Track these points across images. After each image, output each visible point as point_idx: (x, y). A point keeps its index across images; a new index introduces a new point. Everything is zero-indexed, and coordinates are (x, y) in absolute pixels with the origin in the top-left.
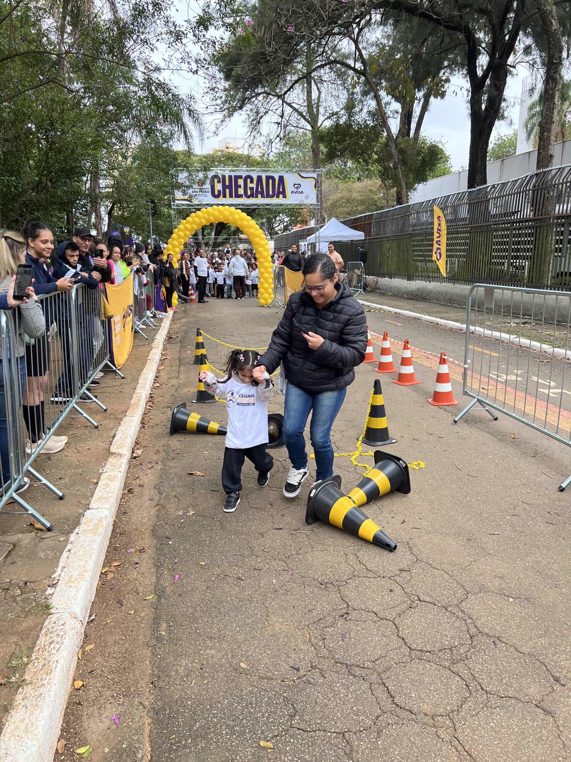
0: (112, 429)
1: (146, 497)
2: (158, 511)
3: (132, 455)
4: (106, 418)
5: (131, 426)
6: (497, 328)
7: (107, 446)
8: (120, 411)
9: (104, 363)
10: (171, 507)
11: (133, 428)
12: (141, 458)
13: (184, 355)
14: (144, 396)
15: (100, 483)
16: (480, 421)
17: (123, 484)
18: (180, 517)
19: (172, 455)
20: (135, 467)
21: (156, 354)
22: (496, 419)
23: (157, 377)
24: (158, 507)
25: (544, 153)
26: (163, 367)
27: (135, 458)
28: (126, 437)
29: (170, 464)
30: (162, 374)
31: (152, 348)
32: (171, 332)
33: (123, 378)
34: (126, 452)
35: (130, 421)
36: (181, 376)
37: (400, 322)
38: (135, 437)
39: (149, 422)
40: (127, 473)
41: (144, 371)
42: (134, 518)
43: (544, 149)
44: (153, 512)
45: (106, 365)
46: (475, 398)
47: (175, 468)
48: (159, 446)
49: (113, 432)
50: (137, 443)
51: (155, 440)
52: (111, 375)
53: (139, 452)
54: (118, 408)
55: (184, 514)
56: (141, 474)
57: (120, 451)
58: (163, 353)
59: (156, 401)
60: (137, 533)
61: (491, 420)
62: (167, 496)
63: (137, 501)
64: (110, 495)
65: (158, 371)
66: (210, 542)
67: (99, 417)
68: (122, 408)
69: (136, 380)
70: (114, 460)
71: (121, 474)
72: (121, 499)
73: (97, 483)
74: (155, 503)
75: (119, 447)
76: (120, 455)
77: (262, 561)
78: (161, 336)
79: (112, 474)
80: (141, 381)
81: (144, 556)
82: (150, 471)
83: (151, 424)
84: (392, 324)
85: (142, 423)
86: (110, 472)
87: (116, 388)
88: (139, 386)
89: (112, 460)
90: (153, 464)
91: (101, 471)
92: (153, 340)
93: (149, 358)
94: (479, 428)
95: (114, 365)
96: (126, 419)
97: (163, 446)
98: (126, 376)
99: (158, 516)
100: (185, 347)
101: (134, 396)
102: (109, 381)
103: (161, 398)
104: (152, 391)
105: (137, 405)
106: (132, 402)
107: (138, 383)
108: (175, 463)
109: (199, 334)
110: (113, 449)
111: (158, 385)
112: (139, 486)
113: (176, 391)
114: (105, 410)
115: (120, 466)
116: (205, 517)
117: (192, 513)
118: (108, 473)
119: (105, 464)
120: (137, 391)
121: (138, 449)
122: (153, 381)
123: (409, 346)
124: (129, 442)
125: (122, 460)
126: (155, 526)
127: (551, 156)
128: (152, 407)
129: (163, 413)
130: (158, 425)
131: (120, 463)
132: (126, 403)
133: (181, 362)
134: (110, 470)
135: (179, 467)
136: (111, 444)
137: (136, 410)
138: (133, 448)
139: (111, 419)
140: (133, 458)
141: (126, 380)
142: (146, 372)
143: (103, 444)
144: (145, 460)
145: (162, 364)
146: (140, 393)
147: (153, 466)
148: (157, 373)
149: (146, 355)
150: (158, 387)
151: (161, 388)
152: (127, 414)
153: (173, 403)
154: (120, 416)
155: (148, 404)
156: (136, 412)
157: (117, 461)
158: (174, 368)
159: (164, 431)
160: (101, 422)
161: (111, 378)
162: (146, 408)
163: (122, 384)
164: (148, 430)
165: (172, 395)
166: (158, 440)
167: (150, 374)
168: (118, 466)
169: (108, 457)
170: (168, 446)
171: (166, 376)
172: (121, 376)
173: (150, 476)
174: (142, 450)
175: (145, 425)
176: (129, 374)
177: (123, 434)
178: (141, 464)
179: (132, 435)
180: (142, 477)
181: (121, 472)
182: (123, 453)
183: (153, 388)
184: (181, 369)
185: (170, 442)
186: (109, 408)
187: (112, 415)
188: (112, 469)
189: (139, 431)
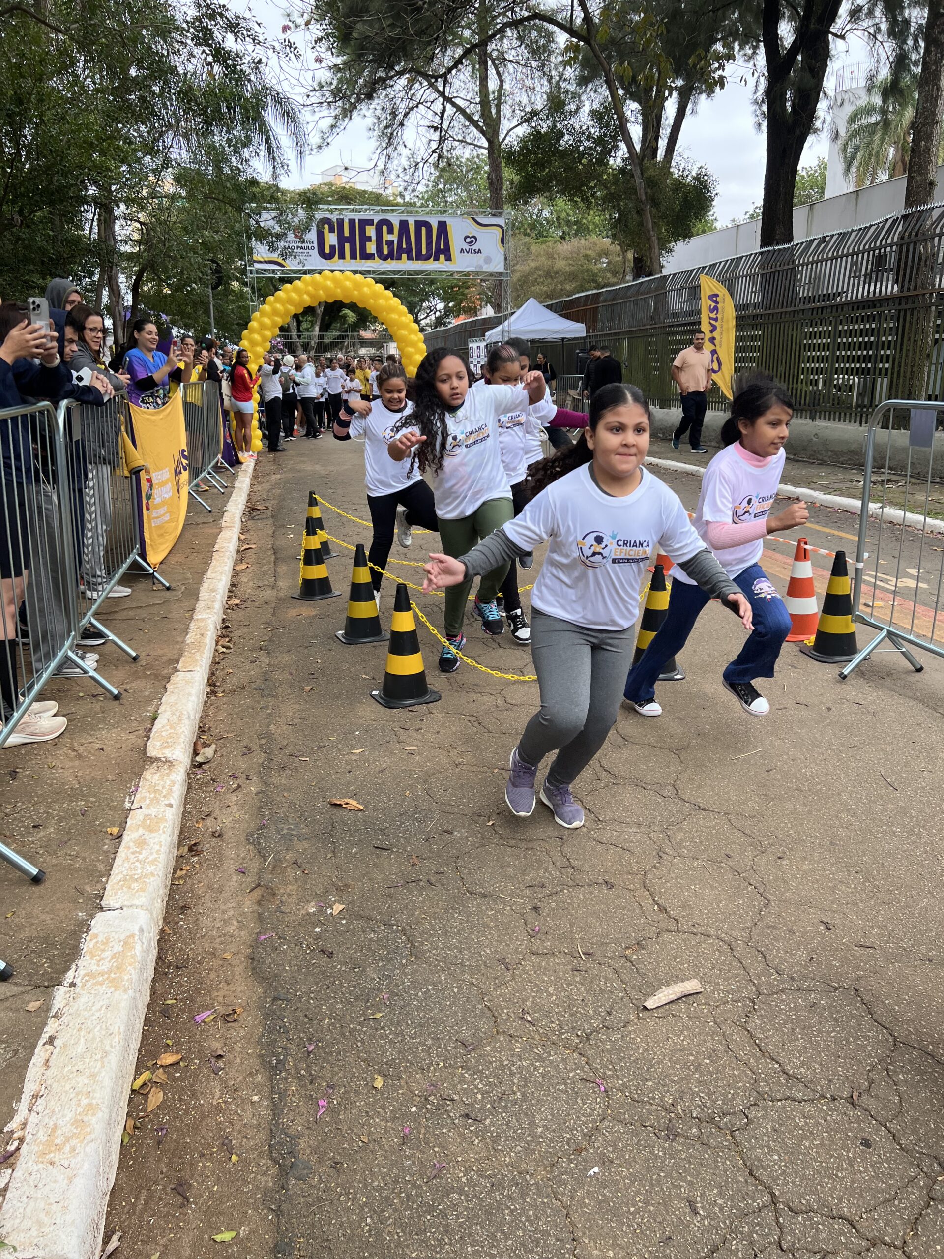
0: (149, 701)
1: (230, 866)
2: (259, 903)
3: (193, 761)
4: (136, 676)
5: (189, 694)
6: (840, 490)
7: (140, 742)
8: (164, 659)
9: (129, 561)
10: (289, 891)
11: (194, 698)
12: (213, 765)
13: (281, 543)
14: (211, 627)
15: (126, 837)
16: (889, 674)
17: (177, 832)
18: (309, 920)
19: (279, 758)
20: (200, 787)
21: (229, 540)
22: (919, 670)
23: (233, 585)
24: (258, 892)
25: (919, 178)
26: (244, 566)
27: (200, 765)
28: (180, 719)
29: (276, 780)
30: (244, 580)
31: (220, 529)
32: (254, 499)
33: (168, 589)
34: (181, 755)
35: (187, 682)
36: (281, 584)
38: (198, 716)
39: (224, 680)
40: (185, 805)
41: (209, 574)
42: (205, 921)
43: (919, 172)
44: (249, 905)
45: (135, 562)
46: (881, 629)
47: (289, 790)
48: (251, 738)
49: (152, 708)
50: (202, 730)
51: (239, 723)
52: (143, 584)
53: (209, 752)
54: (160, 652)
55: (321, 911)
56: (216, 806)
57: (168, 754)
58: (243, 537)
59: (236, 634)
60: (217, 963)
61: (912, 672)
62: (277, 861)
63: (211, 875)
64: (150, 868)
65: (236, 574)
66: (393, 994)
67: (121, 674)
68: (169, 652)
69: (193, 594)
70: (156, 777)
71: (173, 809)
72: (175, 871)
73: (119, 837)
74: (250, 880)
75: (166, 745)
76: (169, 763)
77: (524, 1049)
78: (236, 506)
79: (153, 811)
80: (203, 594)
81: (238, 1033)
82: (233, 798)
83: (227, 686)
85: (211, 683)
86: (148, 807)
87: (155, 610)
88: (200, 605)
89: (150, 776)
90: (240, 781)
91: (127, 806)
92: (222, 513)
93: (217, 547)
94: (893, 690)
95: (150, 563)
96: (178, 679)
97: (259, 737)
98: (173, 585)
99: (260, 918)
100: (283, 526)
101: (192, 625)
103: (246, 630)
104: (225, 613)
105: (199, 645)
106: (190, 638)
107: (197, 600)
108: (288, 778)
109: (313, 502)
110: (153, 749)
111: (237, 601)
112: (213, 834)
113: (274, 615)
114: (135, 659)
115: (170, 791)
116: (369, 919)
117: (338, 908)
118: (144, 811)
119: (137, 787)
120: (197, 616)
121: (205, 745)
122: (227, 594)
124: (186, 731)
125: (173, 776)
126: (256, 944)
127: (932, 184)
128: (228, 648)
129: (252, 662)
130: (244, 688)
131: (168, 783)
132: (177, 642)
133: (278, 556)
134: (148, 801)
135: (296, 788)
136: (149, 738)
137: (198, 658)
138: (195, 744)
139: (147, 677)
140: (195, 767)
141: (174, 593)
142: (214, 575)
143: (131, 736)
144: (222, 771)
145: (241, 559)
146: (202, 620)
147: (239, 786)
148: (232, 577)
149: (210, 542)
150: (237, 605)
151: (243, 607)
152: (180, 666)
153: (270, 640)
154: (165, 672)
155: (220, 643)
156: (197, 660)
157: (162, 776)
158: (265, 568)
159: (258, 702)
160: (124, 686)
161: (145, 590)
162: (216, 650)
163: (166, 601)
164: (225, 700)
165: (266, 623)
166: (247, 723)
167: (221, 580)
168: (165, 792)
169: (143, 769)
170: (269, 736)
171: (251, 583)
172: (164, 585)
173: (236, 809)
174: (214, 746)
175: (217, 689)
176: (179, 581)
177: (173, 714)
178: (214, 780)
179: (192, 714)
180: (217, 812)
181: (171, 806)
182: (174, 757)
183: (228, 608)
184: (279, 569)
185: (272, 727)
186: (143, 655)
187: (149, 669)
188: (152, 800)
189: (206, 702)
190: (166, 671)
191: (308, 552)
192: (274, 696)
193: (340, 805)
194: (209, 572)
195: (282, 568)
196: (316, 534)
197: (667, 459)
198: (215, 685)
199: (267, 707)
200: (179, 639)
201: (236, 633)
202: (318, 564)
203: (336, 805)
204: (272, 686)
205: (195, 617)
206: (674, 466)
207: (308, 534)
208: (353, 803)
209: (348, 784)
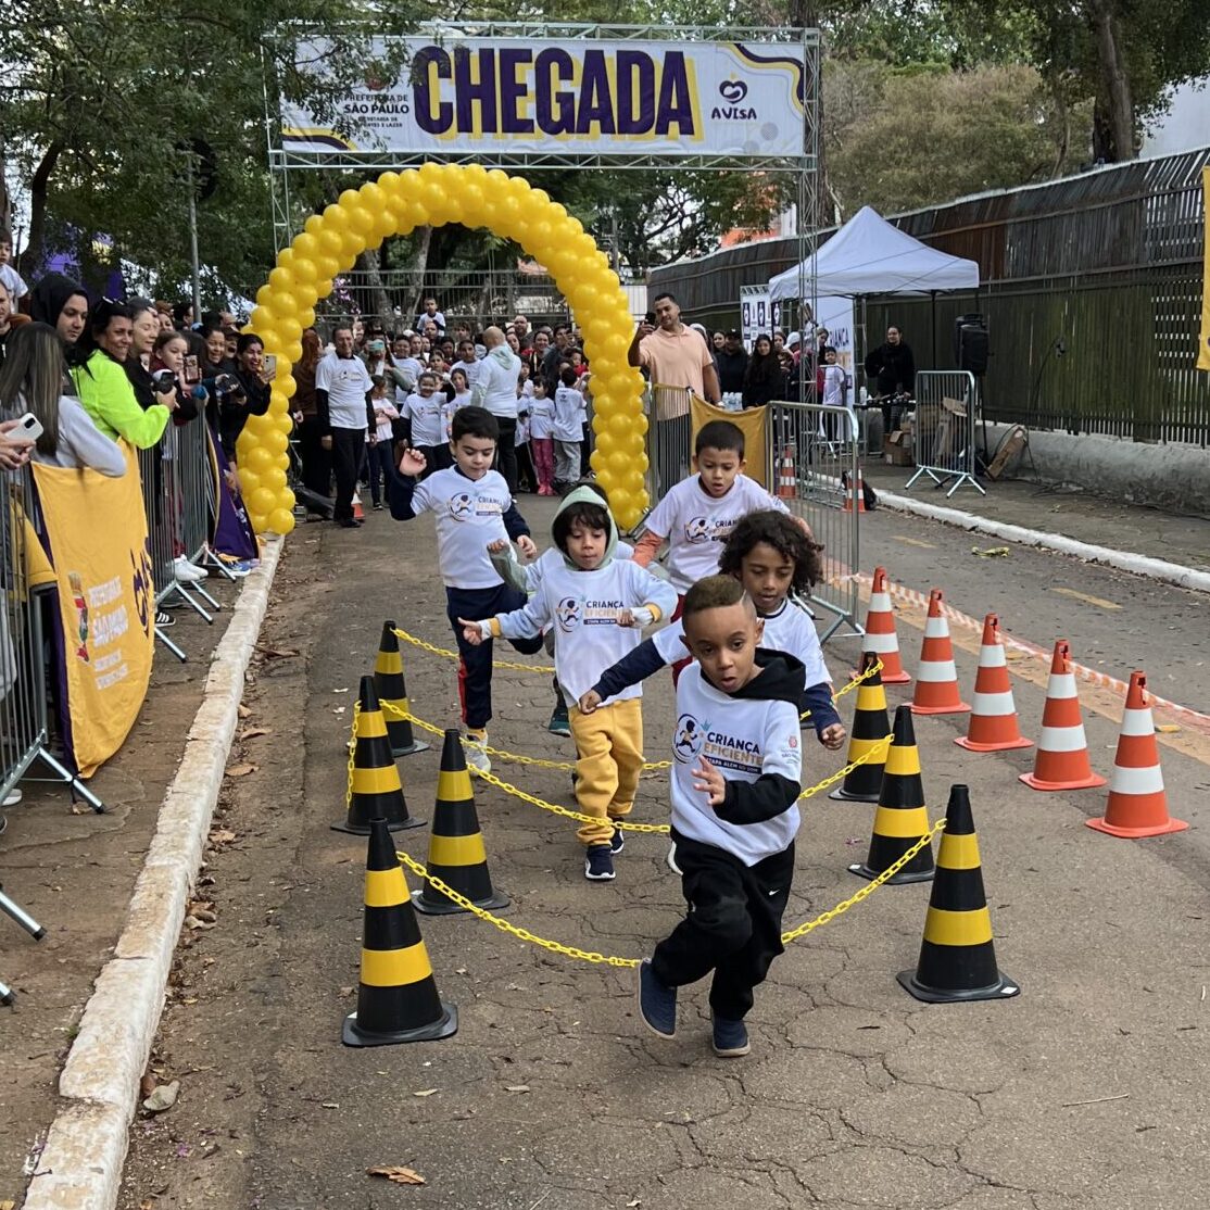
0: (63, 1008)
3: (139, 1106)
4: (40, 966)
5: (135, 997)
7: (48, 1074)
8: (91, 937)
9: (27, 758)
11: (142, 1004)
12: (173, 1115)
13: (321, 723)
14: (179, 881)
19: (288, 1105)
20: (151, 1150)
21: (218, 719)
23: (223, 805)
26: (245, 769)
27: (152, 1114)
28: (117, 1038)
29: (280, 1138)
30: (244, 795)
31: (202, 697)
32: (274, 633)
33: (99, 811)
34: (118, 1095)
35: (132, 977)
36: (312, 803)
37: (1109, 598)
38: (150, 1036)
39: (198, 977)
40: (125, 1174)
41: (178, 784)
47: (301, 1154)
48: (241, 1072)
49: (69, 1020)
50: (156, 1059)
51: (222, 1048)
52: (54, 803)
53: (167, 1093)
54: (85, 925)
56: (177, 1180)
57: (96, 1091)
58: (246, 712)
59: (223, 896)
65: (229, 783)
67: (13, 961)
68: (100, 926)
69: (147, 821)
70: (76, 1128)
71: (103, 1178)
75: (93, 1077)
76: (98, 1107)
78: (235, 651)
79: (71, 1178)
80: (166, 821)
82: (206, 1166)
83: (204, 987)
84: (1080, 604)
85: (175, 981)
86: (63, 1172)
87: (76, 850)
88: (158, 842)
89: (67, 1126)
90: (219, 1140)
91: (27, 1169)
92: (207, 663)
93: (194, 733)
95: (69, 763)
96: (115, 969)
97: (256, 1071)
98: (109, 804)
100: (327, 691)
101: (143, 878)
102: (47, 821)
103: (243, 889)
104: (205, 858)
105: (154, 914)
106: (138, 901)
107: (154, 832)
109: (389, 643)
110: (70, 1085)
111: (229, 836)
113: (296, 861)
114: (38, 936)
115: (99, 1150)
118: (56, 1178)
119: (44, 1141)
120: (153, 861)
121: (160, 1082)
122: (210, 820)
123: (1146, 695)
124: (129, 1058)
125: (105, 1127)
128: (208, 920)
129: (251, 945)
130: (233, 989)
131: (96, 1136)
132: (115, 908)
133: (313, 749)
134: (62, 1163)
135: (313, 1150)
136: (63, 1067)
137: (152, 935)
138: (143, 1080)
139: (60, 967)
140: (143, 1117)
141: (110, 819)
142: (186, 786)
143: (32, 1064)
144: (188, 1125)
145: (241, 756)
146: (161, 868)
147: (217, 1148)
148: (223, 789)
149: (182, 721)
150: (228, 842)
151: (239, 846)
152: (118, 951)
153: (285, 907)
154: (92, 959)
155: (194, 911)
156: (149, 940)
157: (86, 1128)
158: (286, 772)
159: (257, 1014)
160: (20, 983)
161: (56, 813)
162: (186, 924)
163: (97, 834)
164: (198, 1010)
165: (280, 876)
166: (236, 1047)
167: (199, 795)
168: (90, 1150)
169: (55, 1115)
170: (273, 1069)
171: (257, 801)
172: (91, 804)
173: (209, 1183)
174: (176, 1084)
175: (185, 992)
176: (120, 796)
177: (106, 1028)
178: (174, 1140)
179: (139, 1030)
180: (178, 1187)
181: (101, 1171)
182: (107, 1098)
183: (212, 849)
184: (311, 775)
185: (279, 1055)
186: (52, 929)
187: (64, 955)
188: (68, 1162)
189: (164, 1013)
190: (94, 958)
191: (364, 743)
192: (286, 1004)
193: (385, 1176)
194: (178, 780)
195: (319, 773)
196: (378, 708)
197: (1131, 550)
198: (181, 985)
199: (272, 1022)
200: (118, 903)
201: (224, 893)
202: (380, 765)
203: (378, 1175)
204: (283, 985)
205: (149, 864)
206: (1140, 565)
207: (364, 709)
208: (409, 1173)
209: (403, 1144)
